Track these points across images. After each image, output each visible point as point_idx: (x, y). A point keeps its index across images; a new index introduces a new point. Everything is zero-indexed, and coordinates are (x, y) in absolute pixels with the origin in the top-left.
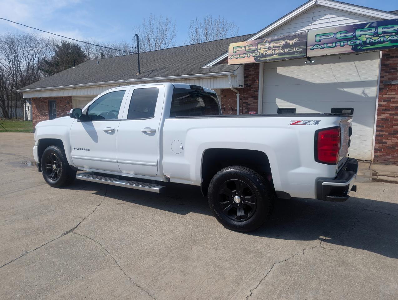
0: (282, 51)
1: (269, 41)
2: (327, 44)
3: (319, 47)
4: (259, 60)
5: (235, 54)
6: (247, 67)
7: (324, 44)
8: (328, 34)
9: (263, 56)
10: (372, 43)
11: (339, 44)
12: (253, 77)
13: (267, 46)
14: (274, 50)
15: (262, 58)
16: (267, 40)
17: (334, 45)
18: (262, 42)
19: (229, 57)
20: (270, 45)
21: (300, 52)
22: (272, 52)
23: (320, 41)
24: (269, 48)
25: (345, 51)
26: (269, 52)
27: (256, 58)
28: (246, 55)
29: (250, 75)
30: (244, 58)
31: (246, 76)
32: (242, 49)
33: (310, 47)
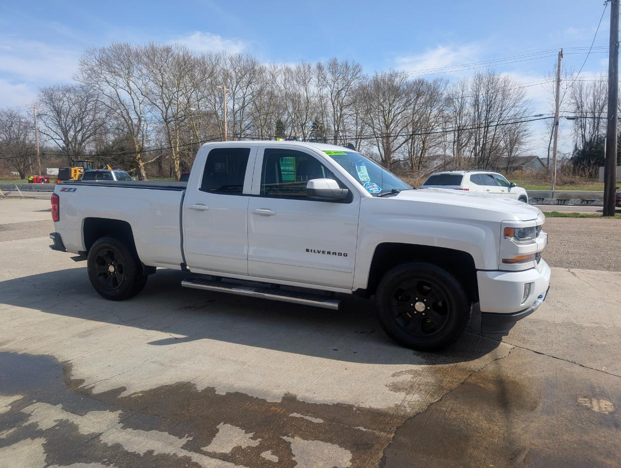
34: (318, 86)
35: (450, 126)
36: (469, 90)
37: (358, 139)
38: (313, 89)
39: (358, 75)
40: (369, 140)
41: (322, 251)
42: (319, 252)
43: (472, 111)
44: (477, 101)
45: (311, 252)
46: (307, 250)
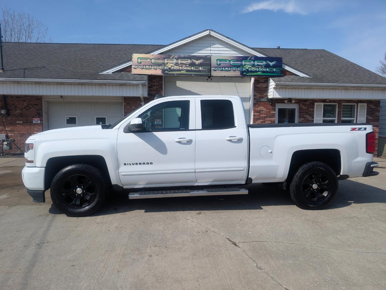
0: (189, 68)
1: (177, 58)
2: (225, 68)
3: (220, 69)
4: (167, 74)
5: (139, 64)
6: (151, 78)
7: (223, 67)
8: (226, 60)
9: (170, 69)
10: (252, 72)
11: (232, 69)
12: (157, 88)
13: (174, 61)
14: (182, 66)
15: (169, 72)
16: (173, 57)
17: (229, 69)
18: (169, 58)
19: (132, 67)
20: (177, 62)
21: (205, 71)
22: (179, 68)
23: (220, 65)
24: (177, 64)
25: (236, 75)
26: (176, 67)
27: (163, 71)
28: (152, 67)
29: (154, 85)
30: (150, 69)
31: (150, 86)
32: (147, 61)
33: (214, 69)
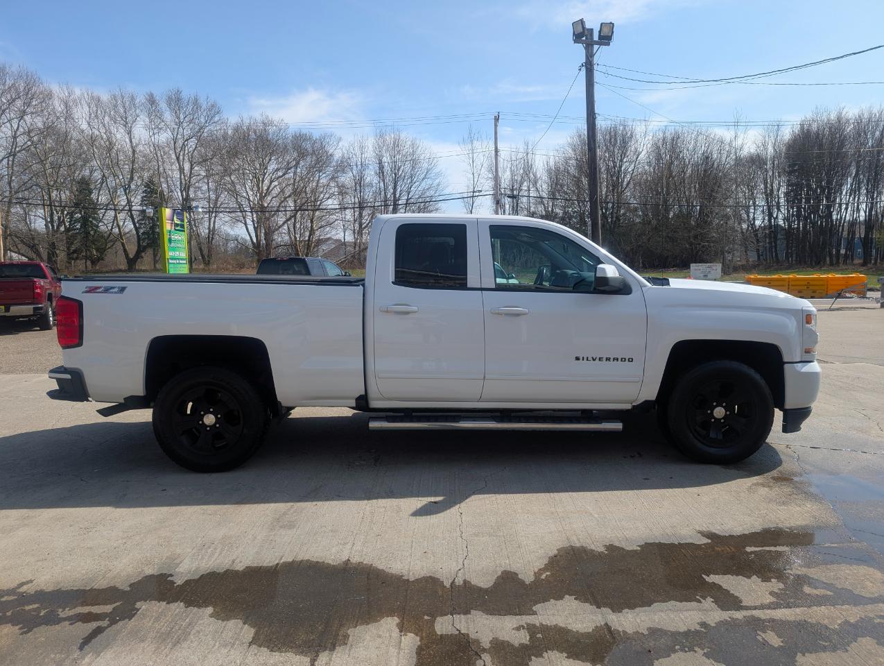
34: (148, 128)
35: (350, 199)
36: (370, 154)
37: (212, 212)
38: (141, 132)
39: (216, 119)
40: (233, 215)
41: (598, 358)
42: (594, 360)
43: (375, 180)
44: (381, 167)
45: (583, 360)
46: (577, 359)
